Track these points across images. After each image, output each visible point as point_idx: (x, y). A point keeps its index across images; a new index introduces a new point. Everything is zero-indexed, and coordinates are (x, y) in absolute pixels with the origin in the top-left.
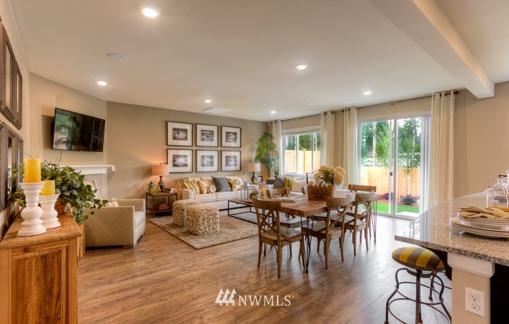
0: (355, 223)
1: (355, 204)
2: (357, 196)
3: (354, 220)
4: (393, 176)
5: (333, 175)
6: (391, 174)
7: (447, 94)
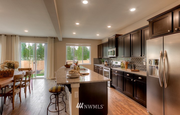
0: (25, 84)
1: (25, 76)
2: (27, 73)
3: (25, 83)
4: (35, 64)
5: (14, 65)
6: (34, 63)
7: (52, 38)
